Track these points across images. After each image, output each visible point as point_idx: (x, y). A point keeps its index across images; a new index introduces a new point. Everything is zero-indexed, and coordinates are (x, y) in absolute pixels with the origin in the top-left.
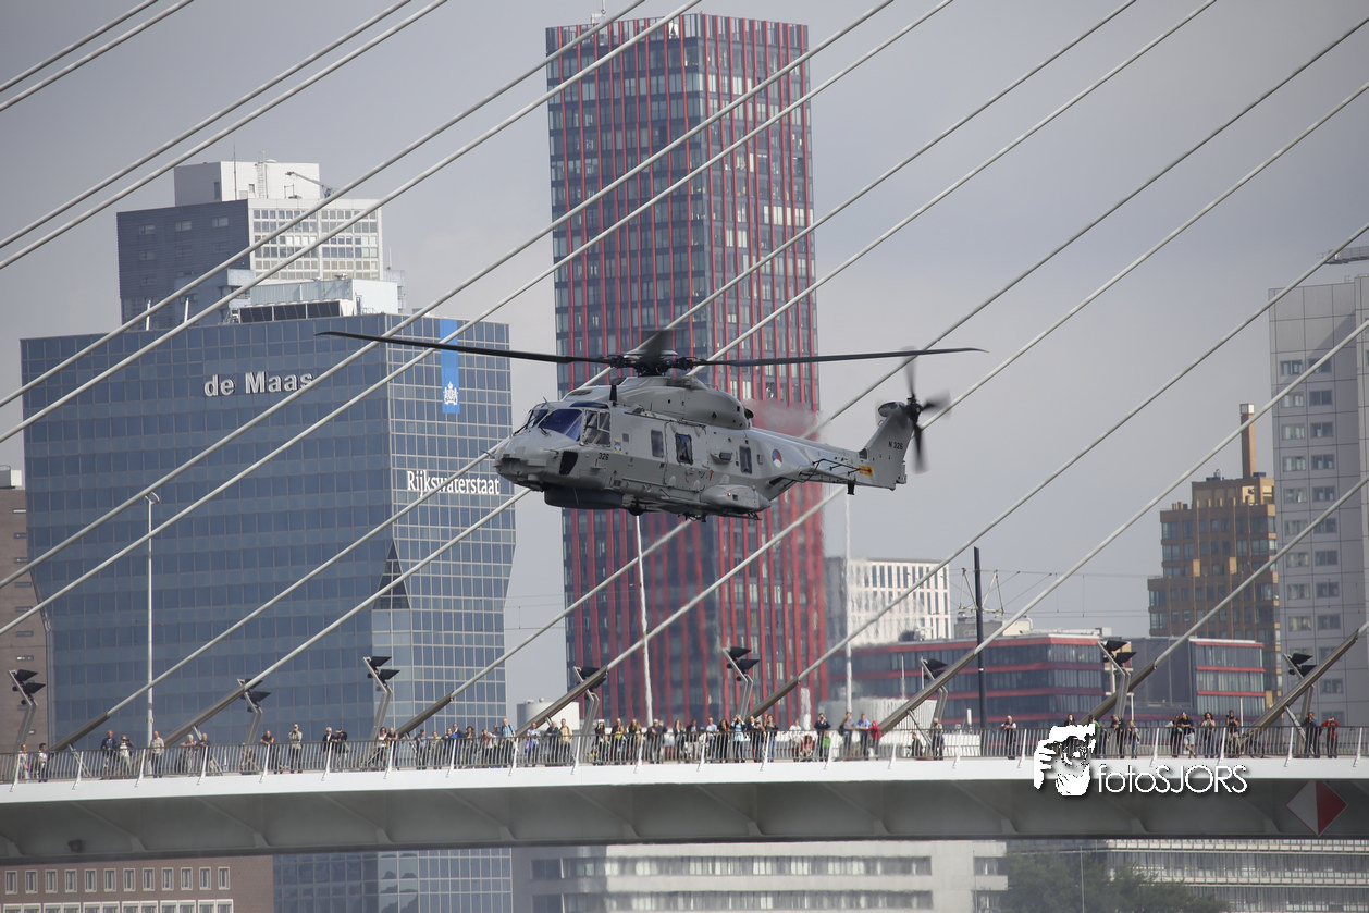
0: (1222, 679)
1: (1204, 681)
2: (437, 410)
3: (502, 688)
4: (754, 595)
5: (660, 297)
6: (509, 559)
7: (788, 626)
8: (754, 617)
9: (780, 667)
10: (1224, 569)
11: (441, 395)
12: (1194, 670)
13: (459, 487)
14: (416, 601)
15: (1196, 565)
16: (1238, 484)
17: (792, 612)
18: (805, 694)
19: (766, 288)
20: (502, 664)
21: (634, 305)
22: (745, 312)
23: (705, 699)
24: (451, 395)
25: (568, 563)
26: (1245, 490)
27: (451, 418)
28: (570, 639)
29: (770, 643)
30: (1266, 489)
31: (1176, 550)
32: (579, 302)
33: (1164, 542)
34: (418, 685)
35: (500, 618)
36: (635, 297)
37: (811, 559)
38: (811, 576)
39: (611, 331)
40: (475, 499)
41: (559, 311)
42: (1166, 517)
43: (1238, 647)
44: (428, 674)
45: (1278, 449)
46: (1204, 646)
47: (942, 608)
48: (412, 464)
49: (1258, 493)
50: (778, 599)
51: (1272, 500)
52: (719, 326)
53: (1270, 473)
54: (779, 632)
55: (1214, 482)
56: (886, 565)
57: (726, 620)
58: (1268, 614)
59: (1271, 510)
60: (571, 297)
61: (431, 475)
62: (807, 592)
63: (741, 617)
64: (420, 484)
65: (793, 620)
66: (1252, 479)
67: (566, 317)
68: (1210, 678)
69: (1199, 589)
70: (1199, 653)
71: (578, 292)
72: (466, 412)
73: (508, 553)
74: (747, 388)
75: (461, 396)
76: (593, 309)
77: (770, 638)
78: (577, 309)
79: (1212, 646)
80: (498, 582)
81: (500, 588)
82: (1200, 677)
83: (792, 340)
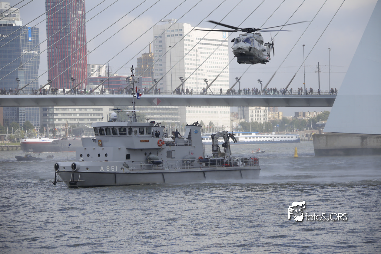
0: (146, 83)
1: (143, 83)
2: (28, 40)
3: (38, 82)
4: (76, 69)
5: (62, 24)
6: (39, 63)
7: (82, 74)
8: (77, 73)
9: (80, 80)
10: (146, 67)
11: (28, 38)
12: (142, 81)
13: (31, 52)
14: (25, 69)
15: (142, 66)
16: (148, 54)
17: (82, 72)
18: (84, 84)
19: (78, 23)
20: (38, 78)
21: (58, 25)
22: (75, 27)
23: (69, 85)
24: (30, 38)
25: (48, 64)
26: (149, 55)
27: (30, 42)
28: (49, 75)
29: (79, 77)
30: (152, 55)
31: (139, 64)
32: (50, 25)
33: (138, 62)
34: (25, 82)
35: (38, 72)
36: (58, 24)
37: (85, 64)
38: (85, 67)
39: (55, 29)
40: (34, 54)
41: (47, 26)
42: (138, 59)
43: (148, 78)
44: (27, 80)
45: (154, 49)
46: (143, 78)
47: (105, 72)
48: (24, 49)
49: (151, 55)
50: (80, 70)
51: (153, 57)
52: (71, 29)
53: (153, 53)
54: (80, 75)
55: (145, 54)
56: (97, 65)
57: (72, 73)
58: (152, 73)
59: (153, 58)
60: (49, 24)
61: (27, 50)
62: (84, 69)
63: (74, 73)
64: (25, 51)
65: (82, 73)
66: (150, 53)
67: (48, 27)
68: (144, 82)
69: (143, 69)
70: (142, 79)
71: (50, 23)
72: (32, 41)
73: (39, 62)
74: (75, 38)
75: (32, 38)
76: (52, 26)
77: (79, 76)
78: (49, 26)
79: (144, 78)
80: (37, 67)
81: (38, 68)
82: (142, 82)
83: (82, 31)
